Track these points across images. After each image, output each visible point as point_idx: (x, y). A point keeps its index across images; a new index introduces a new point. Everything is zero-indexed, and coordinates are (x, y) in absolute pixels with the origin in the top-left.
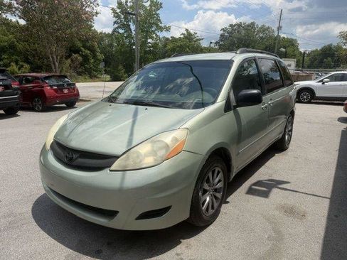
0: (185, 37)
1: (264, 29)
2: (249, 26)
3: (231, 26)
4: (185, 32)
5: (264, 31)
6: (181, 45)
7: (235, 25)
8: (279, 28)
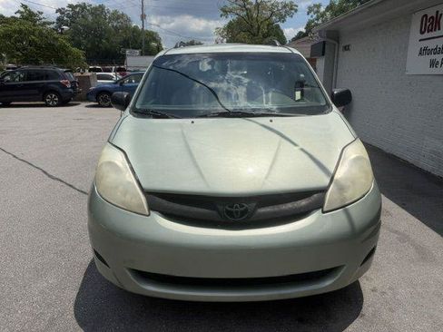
0: (23, 18)
1: (117, 16)
2: (96, 9)
3: (70, 6)
4: (22, 10)
5: (118, 19)
6: (21, 30)
7: (77, 6)
8: (143, 17)
